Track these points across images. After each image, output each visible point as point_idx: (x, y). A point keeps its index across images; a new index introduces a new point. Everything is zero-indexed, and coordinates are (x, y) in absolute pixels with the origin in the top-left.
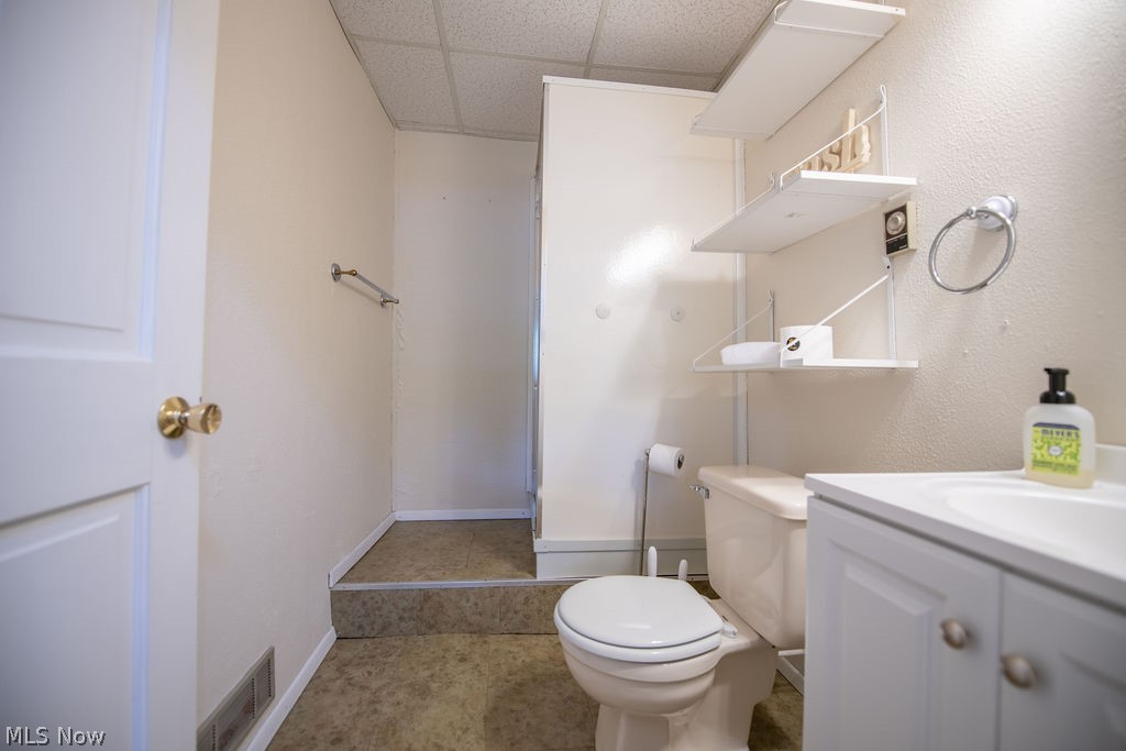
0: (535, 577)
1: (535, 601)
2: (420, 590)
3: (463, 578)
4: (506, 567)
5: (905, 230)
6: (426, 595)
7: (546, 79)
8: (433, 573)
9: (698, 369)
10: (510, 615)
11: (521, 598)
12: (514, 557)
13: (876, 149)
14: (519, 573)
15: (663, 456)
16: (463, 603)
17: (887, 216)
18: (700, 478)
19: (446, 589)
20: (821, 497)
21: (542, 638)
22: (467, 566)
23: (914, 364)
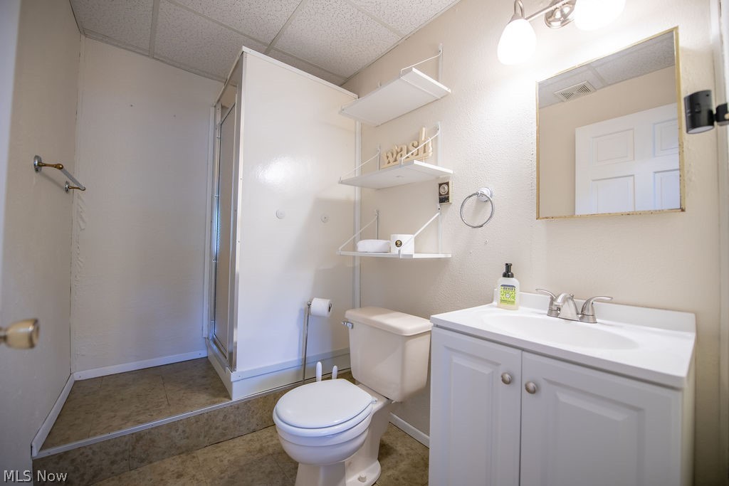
0: (231, 399)
1: (232, 416)
2: (133, 434)
3: (171, 414)
4: (203, 397)
5: (448, 193)
6: (138, 437)
7: (245, 49)
8: (141, 418)
9: (343, 253)
10: (212, 431)
11: (220, 417)
12: (207, 389)
13: (435, 150)
14: (217, 399)
15: (320, 306)
16: (173, 433)
17: (440, 185)
18: (346, 317)
19: (156, 428)
20: (437, 326)
21: (237, 440)
22: (169, 405)
23: (450, 256)
